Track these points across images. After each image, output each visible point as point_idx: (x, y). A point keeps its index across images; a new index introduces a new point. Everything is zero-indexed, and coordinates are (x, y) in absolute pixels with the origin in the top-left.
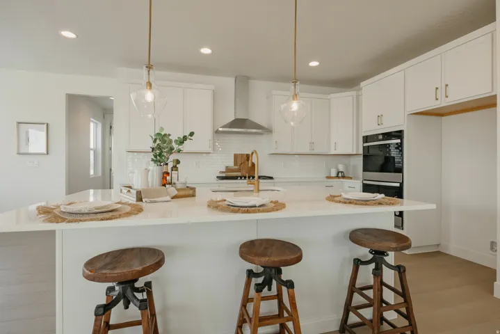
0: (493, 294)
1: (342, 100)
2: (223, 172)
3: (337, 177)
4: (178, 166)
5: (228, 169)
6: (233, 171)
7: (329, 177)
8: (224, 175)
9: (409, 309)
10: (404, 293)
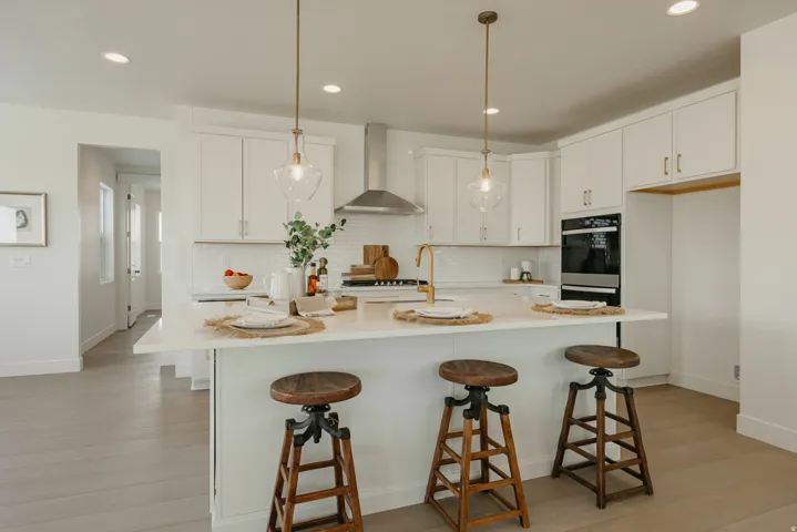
0: (735, 429)
1: (528, 165)
2: (346, 274)
3: (521, 280)
4: (327, 267)
5: (355, 270)
6: (362, 272)
7: (507, 281)
8: (348, 278)
9: (638, 440)
10: (632, 422)
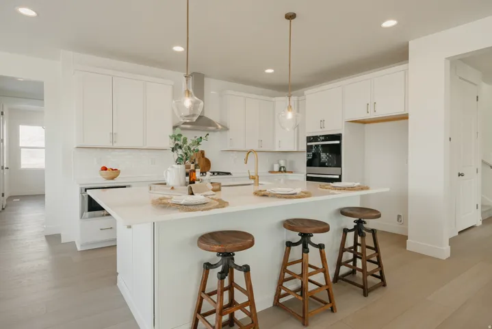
0: (406, 248)
3: (280, 171)
7: (272, 172)
9: (379, 258)
10: (376, 248)
